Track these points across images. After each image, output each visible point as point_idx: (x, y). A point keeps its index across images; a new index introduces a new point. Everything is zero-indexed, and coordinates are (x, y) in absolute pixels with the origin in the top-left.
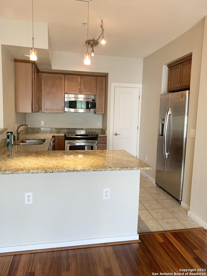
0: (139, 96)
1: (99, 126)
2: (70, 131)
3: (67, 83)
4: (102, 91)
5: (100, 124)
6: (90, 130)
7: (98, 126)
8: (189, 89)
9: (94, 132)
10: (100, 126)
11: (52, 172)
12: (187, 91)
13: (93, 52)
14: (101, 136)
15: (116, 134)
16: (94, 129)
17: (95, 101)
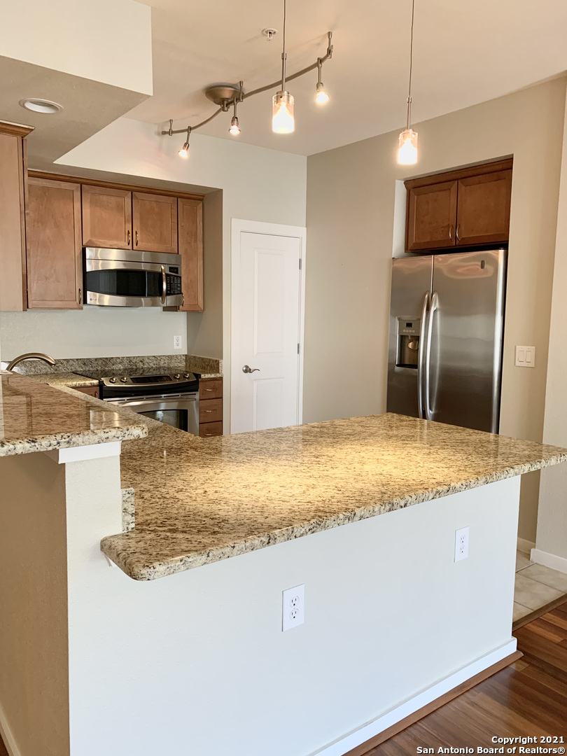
0: (300, 260)
1: (178, 348)
2: (91, 369)
3: (88, 211)
4: (196, 241)
5: (180, 342)
6: (155, 362)
7: (175, 347)
8: (504, 245)
9: (166, 365)
10: (180, 347)
11: (405, 505)
12: (501, 252)
13: (236, 122)
14: (208, 376)
15: (247, 370)
16: (166, 356)
17: (177, 273)
